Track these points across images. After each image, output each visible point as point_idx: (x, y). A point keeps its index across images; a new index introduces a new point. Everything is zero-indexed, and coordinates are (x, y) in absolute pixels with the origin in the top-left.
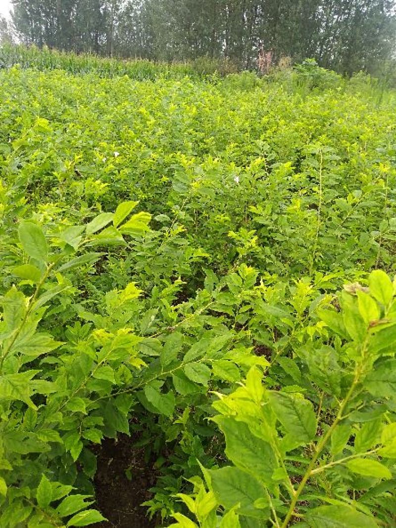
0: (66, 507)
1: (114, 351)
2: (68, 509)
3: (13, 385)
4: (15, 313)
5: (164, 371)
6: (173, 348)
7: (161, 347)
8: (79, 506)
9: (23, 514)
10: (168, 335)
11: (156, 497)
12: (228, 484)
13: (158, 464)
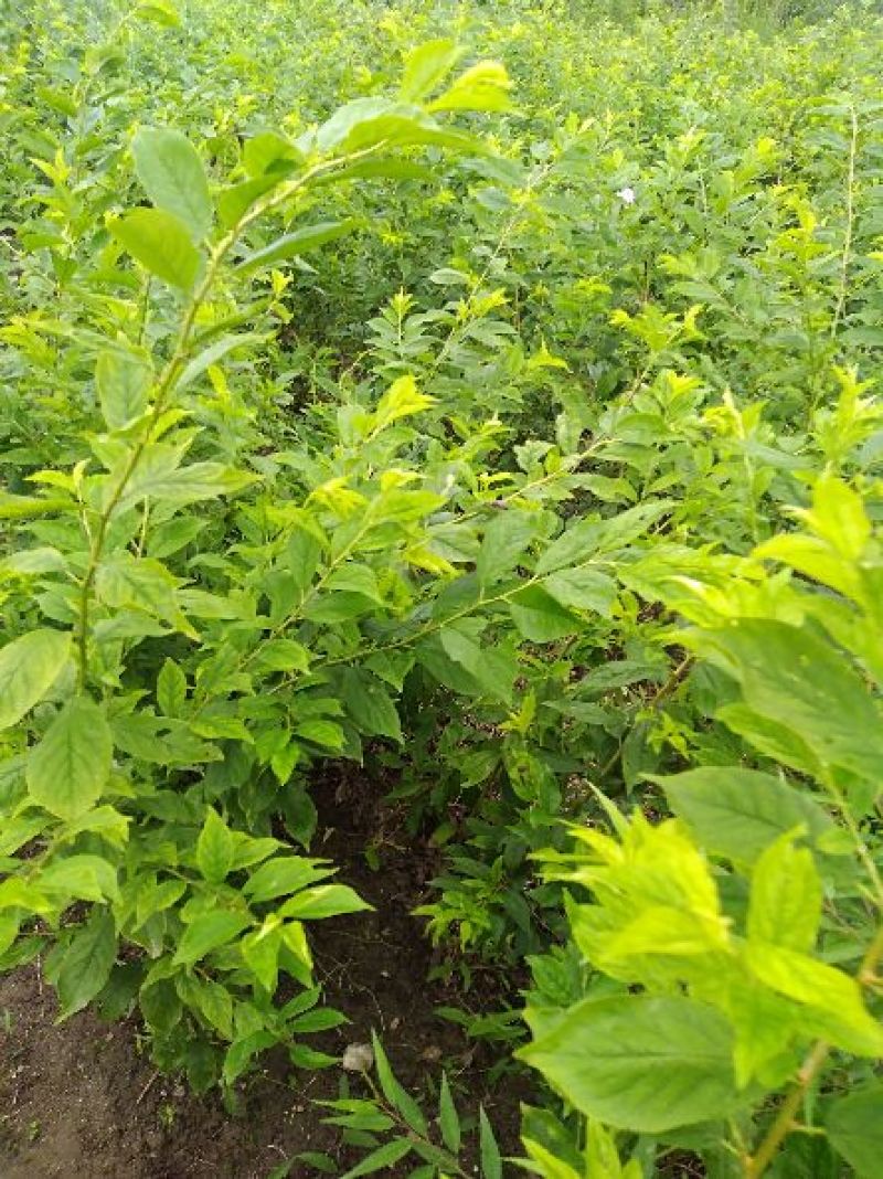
0: (270, 879)
1: (373, 530)
2: (274, 884)
3: (133, 584)
4: (127, 401)
5: (485, 599)
6: (508, 543)
7: (476, 543)
8: (301, 878)
9: (166, 895)
10: (489, 519)
11: (446, 898)
12: (716, 805)
13: (440, 836)
